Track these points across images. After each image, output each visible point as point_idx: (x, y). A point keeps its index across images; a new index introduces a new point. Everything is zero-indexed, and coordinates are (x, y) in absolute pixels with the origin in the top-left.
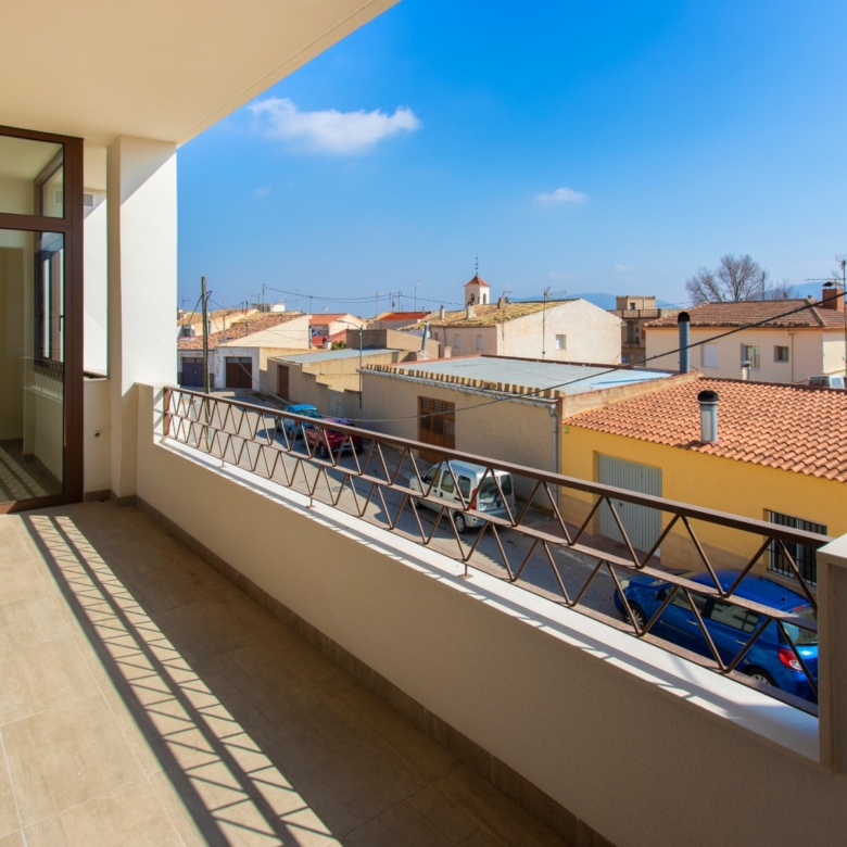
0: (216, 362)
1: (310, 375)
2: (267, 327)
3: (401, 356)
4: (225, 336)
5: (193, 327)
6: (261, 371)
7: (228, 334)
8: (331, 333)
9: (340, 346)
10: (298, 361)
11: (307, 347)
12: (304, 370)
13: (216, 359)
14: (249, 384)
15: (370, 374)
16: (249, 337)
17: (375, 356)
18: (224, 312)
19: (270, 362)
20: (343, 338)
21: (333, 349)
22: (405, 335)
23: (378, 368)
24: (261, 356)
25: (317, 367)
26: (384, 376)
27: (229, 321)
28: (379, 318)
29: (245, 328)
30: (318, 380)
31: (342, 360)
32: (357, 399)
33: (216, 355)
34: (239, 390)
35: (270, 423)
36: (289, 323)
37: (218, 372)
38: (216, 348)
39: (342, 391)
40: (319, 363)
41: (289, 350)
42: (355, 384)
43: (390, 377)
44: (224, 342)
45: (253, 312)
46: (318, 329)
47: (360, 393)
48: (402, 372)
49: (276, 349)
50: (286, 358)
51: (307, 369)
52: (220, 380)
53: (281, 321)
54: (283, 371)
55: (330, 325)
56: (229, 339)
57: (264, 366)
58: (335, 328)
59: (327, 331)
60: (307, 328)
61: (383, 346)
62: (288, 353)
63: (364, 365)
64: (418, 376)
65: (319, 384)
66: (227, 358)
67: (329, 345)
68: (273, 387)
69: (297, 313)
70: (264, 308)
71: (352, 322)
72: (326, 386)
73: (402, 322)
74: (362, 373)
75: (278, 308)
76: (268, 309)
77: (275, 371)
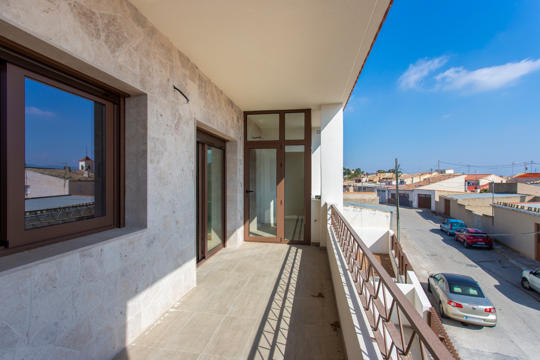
0: (413, 196)
1: (462, 205)
2: (440, 181)
3: (527, 199)
4: (419, 184)
5: (405, 180)
6: (436, 201)
7: (420, 184)
8: (481, 184)
9: (485, 191)
10: (455, 198)
11: (464, 191)
12: (458, 203)
13: (413, 194)
14: (430, 207)
15: (499, 207)
16: (430, 185)
17: (507, 197)
18: (420, 174)
19: (440, 197)
20: (487, 187)
21: (481, 192)
22: (532, 186)
23: (505, 204)
24: (436, 194)
25: (467, 201)
26: (509, 209)
27: (423, 178)
28: (514, 177)
29: (428, 181)
30: (466, 208)
31: (483, 199)
32: (491, 220)
33: (413, 193)
34: (425, 209)
35: (437, 226)
36: (453, 179)
37: (414, 200)
38: (413, 189)
39: (482, 215)
40: (468, 200)
41: (452, 192)
42: (489, 212)
43: (513, 210)
44: (418, 187)
45: (435, 174)
46: (472, 182)
47: (492, 217)
48: (523, 208)
49: (444, 191)
50: (449, 196)
51: (460, 202)
52: (415, 204)
53: (448, 178)
54: (447, 202)
55: (480, 180)
56: (420, 186)
57: (437, 199)
58: (483, 182)
59: (479, 183)
60: (464, 181)
61: (515, 193)
62: (451, 194)
63: (495, 201)
64: (535, 211)
65: (467, 210)
66: (419, 194)
67: (479, 190)
68: (442, 209)
69: (460, 174)
70: (442, 172)
71: (496, 179)
72: (471, 211)
73: (533, 178)
74: (494, 207)
75: (448, 172)
76: (444, 172)
77: (443, 202)
